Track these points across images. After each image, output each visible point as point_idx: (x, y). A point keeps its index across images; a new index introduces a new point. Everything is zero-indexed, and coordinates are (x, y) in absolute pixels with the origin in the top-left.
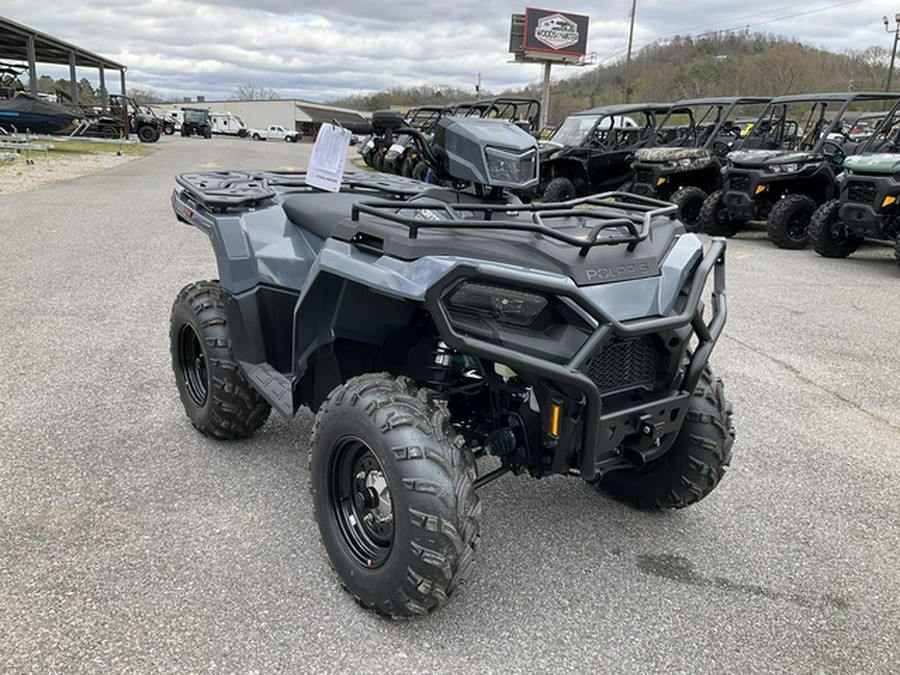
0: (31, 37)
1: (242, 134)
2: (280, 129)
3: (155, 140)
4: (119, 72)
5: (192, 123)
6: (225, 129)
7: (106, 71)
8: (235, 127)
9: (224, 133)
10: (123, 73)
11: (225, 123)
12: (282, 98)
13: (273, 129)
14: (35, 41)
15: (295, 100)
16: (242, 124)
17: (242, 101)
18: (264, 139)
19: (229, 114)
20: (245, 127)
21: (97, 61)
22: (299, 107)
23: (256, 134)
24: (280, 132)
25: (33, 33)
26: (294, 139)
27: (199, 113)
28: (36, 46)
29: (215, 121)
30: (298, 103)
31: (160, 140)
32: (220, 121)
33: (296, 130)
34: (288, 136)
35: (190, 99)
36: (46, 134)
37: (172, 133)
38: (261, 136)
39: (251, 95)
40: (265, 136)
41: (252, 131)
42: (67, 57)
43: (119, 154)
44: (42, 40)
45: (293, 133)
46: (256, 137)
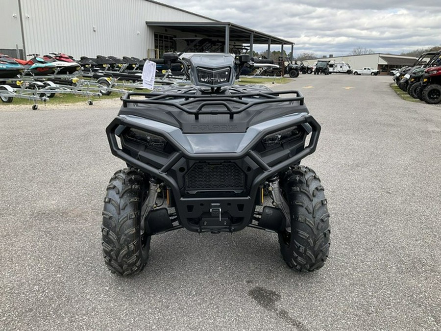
0: (252, 33)
1: (349, 72)
2: (369, 69)
3: (297, 76)
4: (291, 46)
5: (320, 68)
6: (341, 70)
7: (284, 46)
8: (346, 69)
9: (339, 72)
10: (292, 46)
11: (341, 67)
12: (375, 53)
13: (365, 69)
14: (254, 35)
15: (379, 54)
16: (350, 67)
17: (354, 55)
18: (360, 74)
19: (344, 62)
20: (351, 69)
21: (281, 41)
22: (382, 57)
23: (356, 72)
24: (369, 71)
25: (253, 31)
26: (376, 74)
27: (324, 63)
28: (254, 37)
29: (336, 66)
30: (380, 55)
31: (299, 76)
32: (339, 66)
33: (378, 69)
34: (373, 72)
35: (326, 56)
36: (246, 75)
37: (311, 73)
38: (359, 73)
39: (360, 53)
40: (361, 73)
41: (354, 71)
42: (267, 41)
43: (273, 83)
44: (257, 34)
45: (376, 70)
46: (356, 74)
